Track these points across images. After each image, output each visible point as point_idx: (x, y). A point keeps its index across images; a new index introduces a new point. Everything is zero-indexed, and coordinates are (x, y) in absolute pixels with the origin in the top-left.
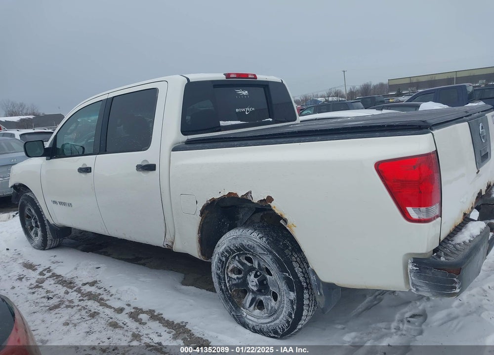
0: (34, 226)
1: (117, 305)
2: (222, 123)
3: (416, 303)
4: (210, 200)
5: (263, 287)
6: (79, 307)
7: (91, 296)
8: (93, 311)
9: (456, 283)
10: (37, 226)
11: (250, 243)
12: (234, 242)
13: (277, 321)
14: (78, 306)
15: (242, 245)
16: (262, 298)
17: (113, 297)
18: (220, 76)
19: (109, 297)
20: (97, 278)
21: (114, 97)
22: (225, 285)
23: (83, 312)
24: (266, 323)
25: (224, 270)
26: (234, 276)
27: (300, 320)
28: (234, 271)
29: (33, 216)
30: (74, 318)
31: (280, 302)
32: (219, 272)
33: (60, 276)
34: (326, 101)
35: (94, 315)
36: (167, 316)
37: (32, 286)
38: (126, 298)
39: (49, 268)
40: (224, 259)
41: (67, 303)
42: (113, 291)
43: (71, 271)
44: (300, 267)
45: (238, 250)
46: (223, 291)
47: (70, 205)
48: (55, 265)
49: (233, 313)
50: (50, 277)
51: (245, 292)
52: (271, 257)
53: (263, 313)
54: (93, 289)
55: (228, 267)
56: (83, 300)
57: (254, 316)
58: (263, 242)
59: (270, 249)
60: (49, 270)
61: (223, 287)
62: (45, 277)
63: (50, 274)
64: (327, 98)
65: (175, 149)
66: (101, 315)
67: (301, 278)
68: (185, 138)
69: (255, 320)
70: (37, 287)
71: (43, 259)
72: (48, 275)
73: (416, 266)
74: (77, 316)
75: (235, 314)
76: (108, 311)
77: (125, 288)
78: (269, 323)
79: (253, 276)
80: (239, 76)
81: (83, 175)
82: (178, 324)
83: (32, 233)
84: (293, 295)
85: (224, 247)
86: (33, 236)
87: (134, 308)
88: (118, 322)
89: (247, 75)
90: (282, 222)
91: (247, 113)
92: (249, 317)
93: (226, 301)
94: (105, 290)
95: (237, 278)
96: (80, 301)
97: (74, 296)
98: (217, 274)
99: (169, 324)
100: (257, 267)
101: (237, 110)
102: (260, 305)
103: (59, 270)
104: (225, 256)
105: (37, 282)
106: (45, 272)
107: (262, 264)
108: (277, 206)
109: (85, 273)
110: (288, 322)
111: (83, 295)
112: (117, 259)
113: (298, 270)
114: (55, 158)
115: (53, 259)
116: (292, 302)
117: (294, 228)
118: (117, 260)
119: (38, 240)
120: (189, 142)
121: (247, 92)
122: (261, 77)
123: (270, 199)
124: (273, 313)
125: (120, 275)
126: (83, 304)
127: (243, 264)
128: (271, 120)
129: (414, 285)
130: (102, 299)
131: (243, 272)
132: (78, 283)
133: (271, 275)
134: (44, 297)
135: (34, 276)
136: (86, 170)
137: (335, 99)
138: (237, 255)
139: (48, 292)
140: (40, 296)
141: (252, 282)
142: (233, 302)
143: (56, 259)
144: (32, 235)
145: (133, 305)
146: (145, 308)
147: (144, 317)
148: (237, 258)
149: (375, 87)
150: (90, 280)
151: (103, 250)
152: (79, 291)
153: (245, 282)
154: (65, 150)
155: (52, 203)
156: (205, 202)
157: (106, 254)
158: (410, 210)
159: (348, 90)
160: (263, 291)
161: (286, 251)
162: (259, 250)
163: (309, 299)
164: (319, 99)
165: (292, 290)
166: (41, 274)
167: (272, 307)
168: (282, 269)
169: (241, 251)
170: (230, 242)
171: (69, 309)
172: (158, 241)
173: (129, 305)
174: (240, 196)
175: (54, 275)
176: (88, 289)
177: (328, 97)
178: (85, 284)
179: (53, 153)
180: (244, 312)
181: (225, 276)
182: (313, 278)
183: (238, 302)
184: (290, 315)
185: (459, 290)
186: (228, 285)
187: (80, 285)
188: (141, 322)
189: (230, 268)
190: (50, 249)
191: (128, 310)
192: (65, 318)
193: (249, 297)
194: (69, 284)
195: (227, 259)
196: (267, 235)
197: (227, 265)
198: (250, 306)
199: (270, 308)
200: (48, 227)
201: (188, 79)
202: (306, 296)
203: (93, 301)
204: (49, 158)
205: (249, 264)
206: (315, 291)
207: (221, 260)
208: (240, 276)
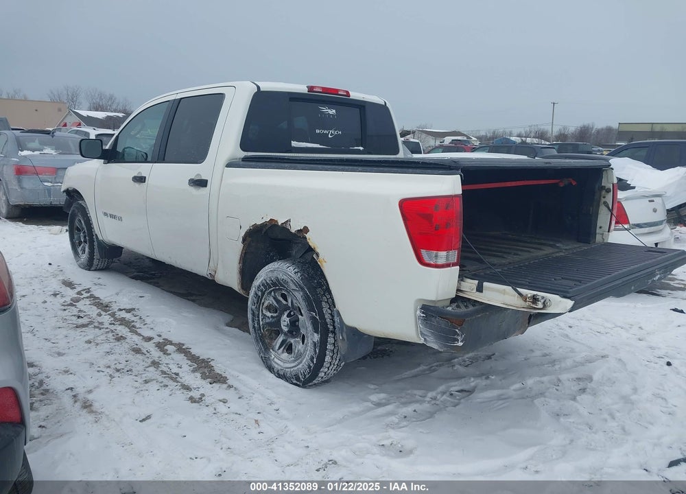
0: (82, 240)
1: (147, 333)
2: (294, 144)
3: (470, 379)
4: (253, 226)
5: (294, 328)
6: (107, 330)
7: (123, 322)
8: (120, 335)
9: (458, 335)
10: (85, 242)
11: (285, 277)
12: (270, 275)
13: (300, 366)
14: (107, 328)
15: (277, 279)
16: (292, 341)
17: (146, 326)
18: (302, 88)
19: (142, 326)
20: (136, 306)
21: (181, 99)
22: (259, 324)
23: (110, 335)
24: (290, 368)
25: (259, 306)
26: (269, 314)
27: (322, 366)
28: (269, 308)
29: (83, 229)
30: (99, 338)
31: (306, 345)
32: (254, 307)
33: (98, 298)
34: (524, 142)
35: (120, 339)
36: (194, 351)
37: (66, 304)
38: (158, 329)
39: (88, 289)
40: (260, 294)
41: (96, 324)
42: (148, 321)
43: (112, 295)
44: (329, 308)
45: (274, 284)
46: (255, 330)
47: (120, 219)
48: (97, 287)
49: (261, 354)
50: (87, 298)
51: (278, 332)
52: (301, 293)
53: (290, 356)
54: (128, 316)
55: (263, 304)
56: (114, 324)
57: (281, 359)
58: (297, 277)
59: (302, 285)
60: (88, 291)
61: (256, 325)
62: (82, 297)
63: (89, 295)
64: (524, 139)
65: (229, 165)
66: (127, 341)
67: (328, 320)
68: (243, 154)
69: (281, 364)
70: (71, 305)
71: (86, 279)
72: (86, 295)
73: (423, 313)
74: (103, 337)
75: (263, 356)
76: (135, 338)
77: (163, 320)
78: (293, 367)
79: (286, 314)
80: (325, 90)
81: (137, 185)
82: (204, 360)
83: (79, 249)
84: (316, 337)
85: (261, 280)
86: (80, 253)
87: (163, 339)
88: (142, 349)
89: (337, 90)
90: (315, 256)
91: (330, 136)
92: (276, 360)
93: (257, 341)
94: (141, 319)
95: (272, 317)
96: (110, 324)
97: (106, 319)
98: (252, 309)
99: (193, 358)
100: (290, 305)
101: (318, 131)
102: (289, 349)
103: (98, 293)
104: (262, 291)
105: (72, 300)
106: (82, 292)
107: (295, 301)
108: (313, 239)
109: (125, 299)
110: (309, 367)
111: (116, 319)
112: (167, 291)
113: (326, 310)
114: (113, 162)
115: (96, 281)
116: (315, 344)
117: (324, 264)
118: (165, 292)
119: (84, 257)
120: (245, 159)
121: (334, 111)
122: (355, 95)
123: (306, 230)
124: (299, 356)
125: (162, 306)
126: (112, 327)
127: (278, 301)
128: (361, 148)
129: (422, 334)
130: (134, 326)
131: (278, 310)
132: (115, 307)
133: (302, 315)
134: (75, 315)
135: (71, 294)
136: (140, 179)
137: (535, 141)
138: (273, 290)
139: (80, 311)
140: (70, 314)
141: (285, 320)
142: (263, 343)
143: (100, 281)
144: (79, 251)
145: (164, 337)
146: (175, 340)
147: (170, 348)
148: (273, 293)
149: (598, 132)
150: (128, 307)
151: (156, 280)
152: (113, 315)
153: (277, 322)
154: (125, 155)
155: (102, 215)
156: (248, 228)
157: (157, 285)
158: (424, 252)
159: (556, 130)
160: (294, 333)
161: (319, 290)
162: (293, 286)
163: (334, 344)
164: (513, 139)
165: (316, 331)
166: (79, 293)
167: (298, 351)
168: (311, 309)
169: (276, 285)
170: (267, 275)
171: (97, 329)
172: (202, 270)
173: (160, 336)
174: (280, 224)
175: (92, 296)
176: (123, 314)
177: (526, 137)
178: (121, 310)
179: (111, 156)
180: (273, 355)
181: (259, 314)
182: (337, 319)
183: (269, 343)
184: (312, 359)
185: (462, 344)
186: (261, 323)
187: (116, 310)
188: (165, 353)
189: (266, 304)
190: (95, 270)
191: (157, 339)
192: (90, 337)
193: (281, 339)
194: (104, 307)
195: (263, 294)
196: (303, 271)
197: (263, 301)
198: (279, 348)
199: (296, 351)
200: (96, 243)
201: (258, 87)
202: (331, 340)
203: (123, 327)
204: (106, 161)
205: (284, 302)
206: (337, 335)
207: (256, 294)
208: (275, 315)
